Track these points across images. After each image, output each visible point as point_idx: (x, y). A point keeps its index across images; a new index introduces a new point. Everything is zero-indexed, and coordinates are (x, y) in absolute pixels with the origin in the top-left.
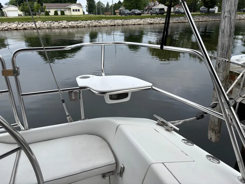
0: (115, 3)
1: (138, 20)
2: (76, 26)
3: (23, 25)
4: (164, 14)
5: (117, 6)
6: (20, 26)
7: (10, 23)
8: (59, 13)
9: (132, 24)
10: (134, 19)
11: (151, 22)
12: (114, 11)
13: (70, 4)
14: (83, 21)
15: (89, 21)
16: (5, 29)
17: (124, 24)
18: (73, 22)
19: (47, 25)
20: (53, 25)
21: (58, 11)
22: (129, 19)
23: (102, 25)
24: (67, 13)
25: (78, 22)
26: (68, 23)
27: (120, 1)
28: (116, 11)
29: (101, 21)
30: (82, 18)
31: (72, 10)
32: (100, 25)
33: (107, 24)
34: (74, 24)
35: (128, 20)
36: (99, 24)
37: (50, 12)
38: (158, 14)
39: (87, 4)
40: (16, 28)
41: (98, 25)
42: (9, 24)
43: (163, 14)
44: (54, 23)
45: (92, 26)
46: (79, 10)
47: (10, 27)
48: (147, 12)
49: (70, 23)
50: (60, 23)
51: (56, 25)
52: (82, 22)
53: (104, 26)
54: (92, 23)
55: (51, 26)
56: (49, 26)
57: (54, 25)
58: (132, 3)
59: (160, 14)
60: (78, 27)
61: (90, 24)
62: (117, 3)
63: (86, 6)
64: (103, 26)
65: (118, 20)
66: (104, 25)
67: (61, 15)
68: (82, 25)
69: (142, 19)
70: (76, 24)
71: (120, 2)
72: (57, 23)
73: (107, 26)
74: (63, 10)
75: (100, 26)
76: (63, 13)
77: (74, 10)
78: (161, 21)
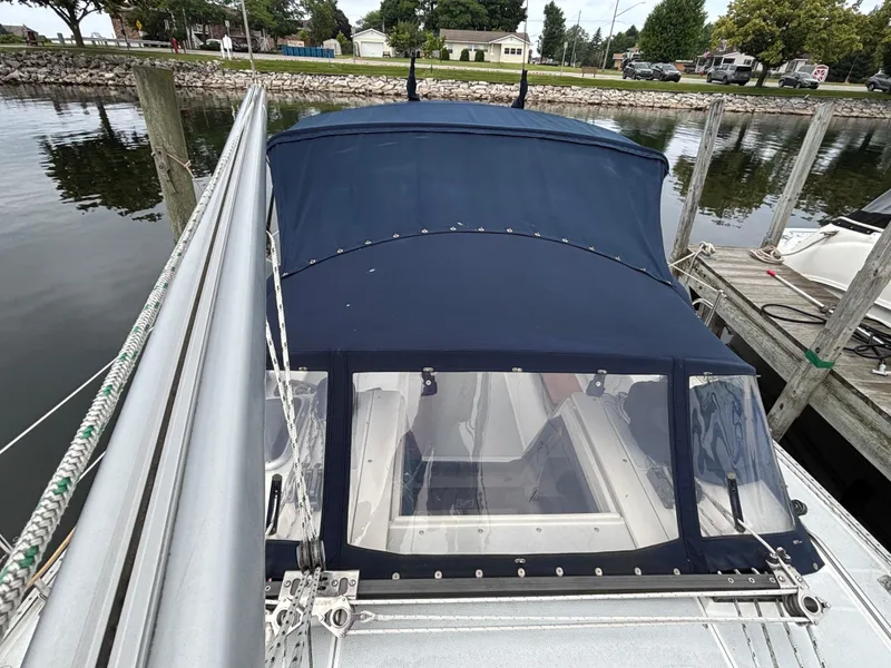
0: (620, 34)
1: (664, 95)
3: (395, 85)
4: (747, 84)
5: (622, 42)
6: (390, 87)
7: (369, 77)
8: (472, 55)
9: (647, 104)
10: (656, 91)
11: (701, 104)
12: (611, 55)
13: (504, 33)
15: (540, 88)
16: (361, 91)
17: (625, 102)
18: (501, 86)
19: (445, 89)
20: (455, 90)
21: (471, 50)
22: (642, 89)
23: (569, 100)
24: (490, 56)
25: (513, 88)
26: (490, 87)
27: (633, 27)
28: (616, 56)
29: (568, 90)
31: (503, 50)
32: (564, 100)
33: (580, 99)
34: (502, 93)
35: (638, 94)
36: (562, 98)
37: (451, 51)
38: (728, 83)
39: (544, 32)
40: (380, 91)
41: (557, 100)
42: (369, 81)
43: (742, 83)
44: (459, 86)
45: (543, 101)
46: (519, 52)
47: (370, 87)
48: (702, 69)
49: (495, 87)
50: (472, 88)
51: (463, 90)
53: (572, 103)
54: (546, 92)
55: (452, 93)
56: (447, 92)
57: (459, 90)
58: (665, 40)
59: (734, 82)
62: (624, 31)
63: (540, 38)
64: (569, 103)
65: (611, 91)
66: (573, 100)
67: (476, 61)
69: (676, 94)
71: (632, 31)
72: (465, 85)
73: (580, 104)
74: (482, 48)
75: (562, 103)
76: (480, 57)
77: (507, 51)
78: (730, 104)
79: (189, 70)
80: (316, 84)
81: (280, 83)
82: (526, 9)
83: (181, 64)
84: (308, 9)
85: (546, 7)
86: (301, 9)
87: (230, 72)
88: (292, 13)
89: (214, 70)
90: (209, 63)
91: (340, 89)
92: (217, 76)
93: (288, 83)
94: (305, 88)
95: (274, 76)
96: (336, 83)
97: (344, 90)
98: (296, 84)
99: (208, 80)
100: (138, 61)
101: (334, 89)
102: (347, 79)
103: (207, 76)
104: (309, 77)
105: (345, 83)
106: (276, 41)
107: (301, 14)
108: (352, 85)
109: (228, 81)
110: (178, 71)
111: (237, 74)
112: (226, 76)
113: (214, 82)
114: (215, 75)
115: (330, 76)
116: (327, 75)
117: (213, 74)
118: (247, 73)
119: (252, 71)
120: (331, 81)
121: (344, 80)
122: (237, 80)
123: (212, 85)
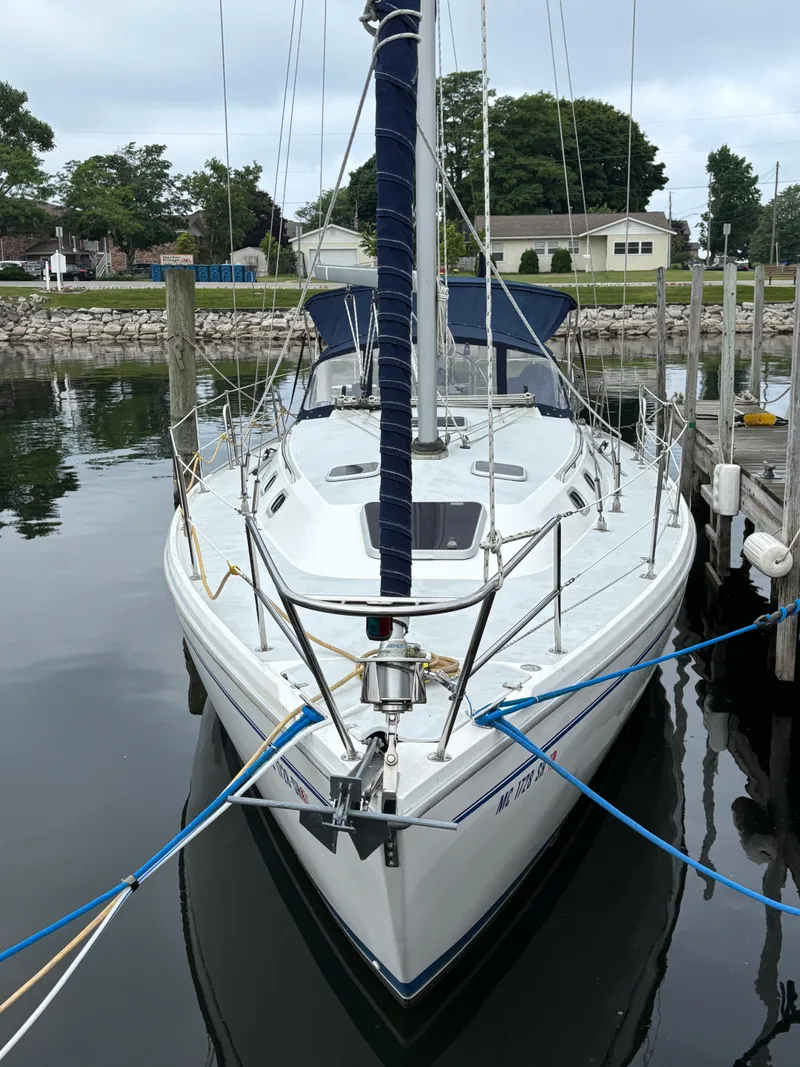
2: (608, 329)
8: (545, 261)
13: (615, 214)
14: (642, 306)
15: (676, 310)
18: (593, 312)
21: (542, 251)
24: (584, 259)
25: (618, 313)
29: (738, 310)
30: (642, 296)
31: (611, 247)
34: (598, 323)
37: (500, 257)
39: (712, 206)
45: (682, 334)
46: (648, 248)
52: (639, 310)
54: (690, 316)
60: (612, 334)
61: (678, 322)
67: (553, 271)
68: (635, 328)
70: (607, 322)
74: (564, 246)
76: (562, 263)
77: (620, 249)
80: (227, 327)
81: (156, 327)
82: (662, 166)
84: (197, 195)
85: (712, 158)
86: (186, 196)
87: (61, 312)
88: (167, 204)
89: (30, 310)
90: (22, 299)
91: (272, 334)
92: (37, 321)
94: (205, 335)
95: (146, 317)
96: (265, 323)
97: (281, 334)
99: (19, 329)
101: (261, 334)
102: (287, 316)
103: (17, 322)
104: (212, 316)
105: (282, 322)
106: (130, 258)
107: (186, 205)
109: (57, 329)
111: (75, 316)
112: (53, 319)
113: (30, 331)
114: (33, 318)
115: (254, 311)
116: (248, 311)
117: (28, 317)
118: (93, 314)
119: (103, 310)
120: (255, 320)
121: (282, 317)
122: (74, 327)
123: (26, 337)
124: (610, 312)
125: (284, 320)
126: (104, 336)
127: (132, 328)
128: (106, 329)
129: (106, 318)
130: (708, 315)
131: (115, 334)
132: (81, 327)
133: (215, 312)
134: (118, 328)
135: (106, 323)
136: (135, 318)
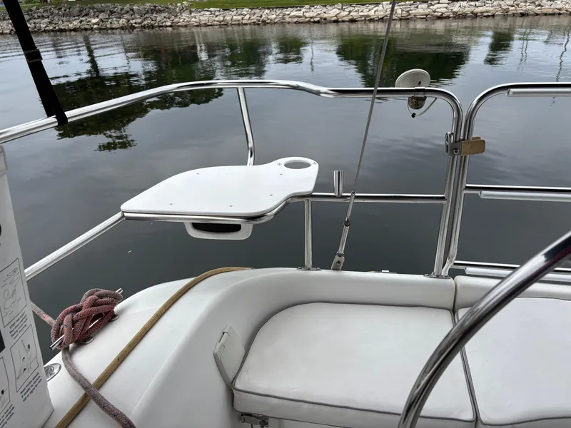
2: (472, 13)
3: (350, 12)
6: (345, 13)
7: (325, 6)
16: (316, 20)
18: (464, 3)
19: (402, 11)
20: (413, 11)
23: (545, 11)
25: (477, 3)
26: (452, 4)
32: (539, 12)
33: (560, 10)
34: (467, 9)
36: (537, 10)
40: (335, 18)
41: (531, 12)
42: (325, 9)
44: (417, 7)
45: (514, 15)
47: (325, 16)
49: (458, 5)
50: (431, 7)
51: (422, 11)
53: (550, 14)
54: (518, 5)
55: (410, 14)
56: (405, 14)
57: (417, 11)
60: (475, 16)
61: (511, 8)
64: (546, 14)
68: (487, 12)
70: (472, 9)
72: (425, 6)
73: (560, 14)
75: (537, 14)
79: (161, 11)
80: (273, 17)
81: (240, 18)
83: (155, 7)
87: (197, 11)
89: (182, 10)
90: (178, 5)
91: (295, 20)
92: (185, 15)
93: (247, 17)
94: (264, 21)
95: (235, 12)
96: (291, 14)
97: (300, 20)
98: (254, 18)
99: (176, 20)
100: (120, 7)
101: (290, 20)
102: (303, 10)
103: (176, 16)
104: (267, 11)
105: (300, 13)
108: (307, 15)
109: (194, 19)
110: (152, 13)
111: (203, 13)
112: (192, 15)
113: (182, 20)
114: (183, 14)
115: (287, 8)
116: (284, 8)
117: (181, 14)
118: (211, 11)
119: (216, 9)
120: (287, 13)
121: (300, 10)
122: (201, 18)
123: (179, 24)
124: (473, 3)
125: (302, 12)
126: (215, 23)
127: (228, 18)
128: (217, 19)
129: (217, 13)
130: (528, 4)
131: (221, 22)
132: (204, 18)
133: (268, 9)
134: (222, 18)
135: (217, 16)
136: (231, 13)
